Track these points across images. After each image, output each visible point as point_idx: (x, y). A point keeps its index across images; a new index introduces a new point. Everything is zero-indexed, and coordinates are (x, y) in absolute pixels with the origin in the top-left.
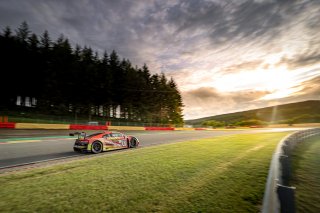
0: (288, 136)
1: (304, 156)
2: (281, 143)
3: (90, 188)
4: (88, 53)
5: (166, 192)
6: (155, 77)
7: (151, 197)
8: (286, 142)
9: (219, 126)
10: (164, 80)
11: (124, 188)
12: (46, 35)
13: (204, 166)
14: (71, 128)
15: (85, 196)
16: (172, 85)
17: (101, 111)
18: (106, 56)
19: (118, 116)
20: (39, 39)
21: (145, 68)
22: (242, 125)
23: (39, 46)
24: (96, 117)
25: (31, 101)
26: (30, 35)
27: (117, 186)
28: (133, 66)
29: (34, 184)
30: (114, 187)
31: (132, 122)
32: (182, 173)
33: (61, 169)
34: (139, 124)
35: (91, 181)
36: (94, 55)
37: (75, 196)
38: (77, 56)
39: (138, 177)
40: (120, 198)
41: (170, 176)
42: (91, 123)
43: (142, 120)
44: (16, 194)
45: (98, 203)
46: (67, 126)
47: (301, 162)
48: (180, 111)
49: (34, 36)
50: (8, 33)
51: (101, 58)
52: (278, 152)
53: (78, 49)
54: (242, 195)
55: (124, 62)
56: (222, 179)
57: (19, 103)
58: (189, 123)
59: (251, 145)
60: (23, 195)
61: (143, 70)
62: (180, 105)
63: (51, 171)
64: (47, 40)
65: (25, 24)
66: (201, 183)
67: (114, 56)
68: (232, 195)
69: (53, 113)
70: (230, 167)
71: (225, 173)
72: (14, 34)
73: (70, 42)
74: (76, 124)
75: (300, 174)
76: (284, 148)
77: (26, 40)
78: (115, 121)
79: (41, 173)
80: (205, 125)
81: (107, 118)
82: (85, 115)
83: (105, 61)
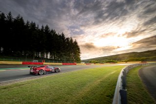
0: (125, 67)
2: (122, 70)
4: (33, 25)
6: (68, 39)
8: (124, 70)
9: (97, 63)
10: (72, 40)
12: (10, 14)
14: (23, 64)
16: (76, 43)
17: (40, 55)
18: (43, 27)
19: (49, 58)
20: (6, 16)
21: (63, 35)
22: (107, 62)
23: (5, 19)
24: (37, 58)
28: (57, 33)
31: (56, 61)
34: (59, 62)
35: (32, 92)
36: (37, 26)
38: (27, 26)
42: (34, 61)
43: (61, 60)
46: (21, 63)
48: (79, 55)
49: (3, 14)
51: (40, 28)
52: (121, 74)
53: (28, 22)
55: (52, 31)
59: (110, 72)
61: (61, 35)
62: (79, 53)
63: (11, 87)
64: (10, 17)
67: (47, 27)
70: (101, 82)
73: (23, 19)
76: (123, 72)
78: (47, 60)
79: (5, 88)
81: (43, 58)
82: (31, 57)
83: (42, 30)
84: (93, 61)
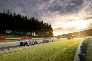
0: (84, 40)
1: (89, 46)
3: (27, 56)
4: (26, 18)
5: (48, 57)
6: (45, 24)
7: (44, 58)
8: (83, 42)
10: (47, 24)
11: (36, 56)
12: (14, 13)
13: (59, 49)
14: (21, 39)
15: (25, 58)
16: (50, 26)
17: (30, 34)
19: (35, 35)
20: (13, 14)
23: (12, 16)
24: (28, 35)
25: (10, 31)
26: (10, 13)
27: (34, 55)
28: (39, 21)
29: (11, 55)
30: (33, 55)
32: (53, 51)
33: (18, 51)
36: (28, 18)
37: (22, 58)
38: (23, 19)
39: (40, 52)
40: (35, 58)
41: (49, 52)
42: (27, 37)
43: (42, 36)
44: (6, 58)
45: (29, 60)
47: (88, 47)
48: (53, 33)
49: (11, 14)
50: (4, 13)
51: (30, 19)
53: (23, 16)
54: (70, 57)
56: (65, 53)
57: (7, 32)
58: (55, 37)
59: (74, 43)
60: (8, 58)
61: (41, 22)
63: (16, 51)
65: (9, 10)
66: (58, 54)
67: (33, 18)
68: (67, 57)
69: (16, 35)
70: (67, 49)
71: (66, 51)
72: (6, 13)
74: (23, 37)
75: (88, 51)
77: (9, 15)
79: (13, 52)
80: (60, 37)
81: (32, 36)
82: (25, 35)
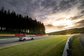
2: (69, 39)
4: (20, 16)
5: (40, 52)
6: (38, 22)
9: (55, 35)
10: (40, 23)
11: (29, 52)
12: (9, 11)
13: (50, 45)
14: (15, 36)
16: (43, 24)
17: (24, 31)
18: (25, 16)
19: (28, 32)
20: (7, 12)
21: (36, 20)
22: (60, 34)
23: (7, 13)
26: (4, 10)
28: (32, 19)
29: (4, 52)
30: (27, 51)
31: (32, 34)
34: (34, 34)
35: (20, 50)
36: (22, 16)
38: (17, 16)
39: (33, 48)
42: (21, 34)
48: (45, 31)
49: (6, 11)
55: (30, 18)
56: (55, 48)
58: (47, 34)
59: (62, 39)
61: (35, 20)
62: (45, 29)
63: (9, 48)
69: (10, 32)
76: (69, 40)
79: (6, 48)
82: (19, 32)
83: (25, 18)
84: (52, 34)
